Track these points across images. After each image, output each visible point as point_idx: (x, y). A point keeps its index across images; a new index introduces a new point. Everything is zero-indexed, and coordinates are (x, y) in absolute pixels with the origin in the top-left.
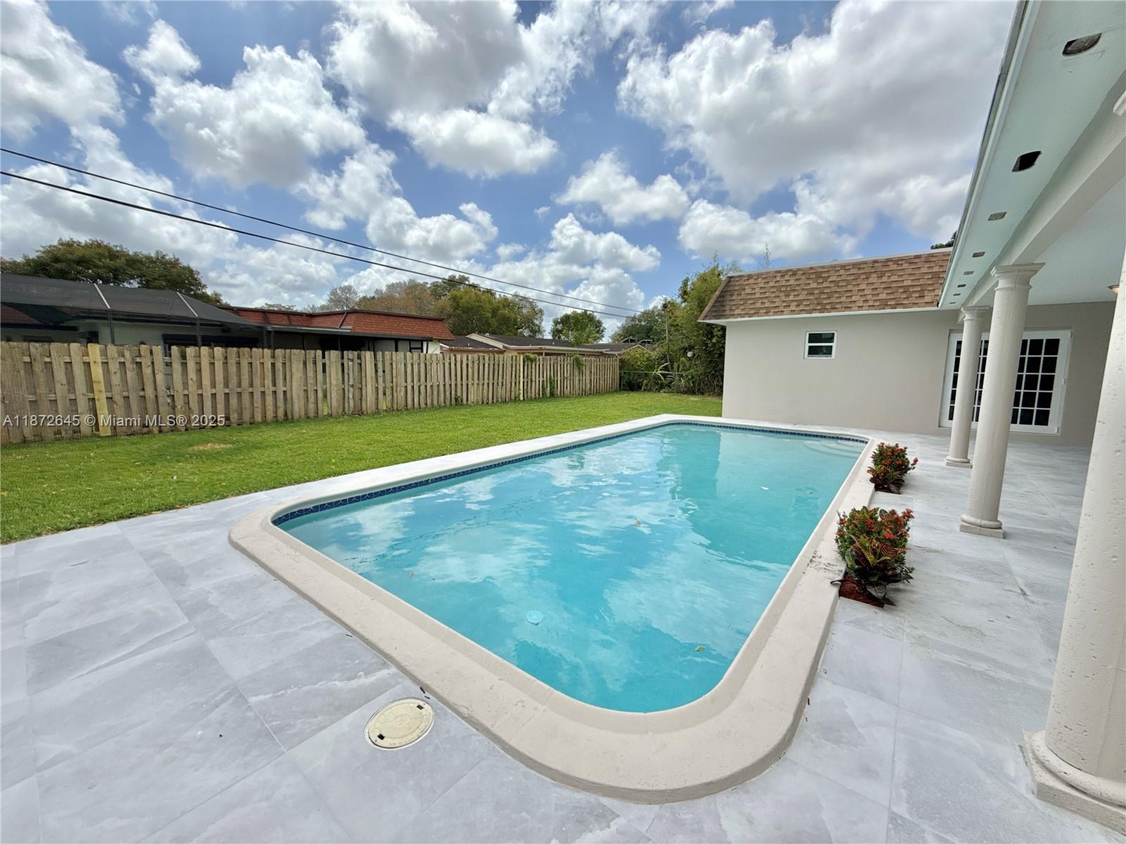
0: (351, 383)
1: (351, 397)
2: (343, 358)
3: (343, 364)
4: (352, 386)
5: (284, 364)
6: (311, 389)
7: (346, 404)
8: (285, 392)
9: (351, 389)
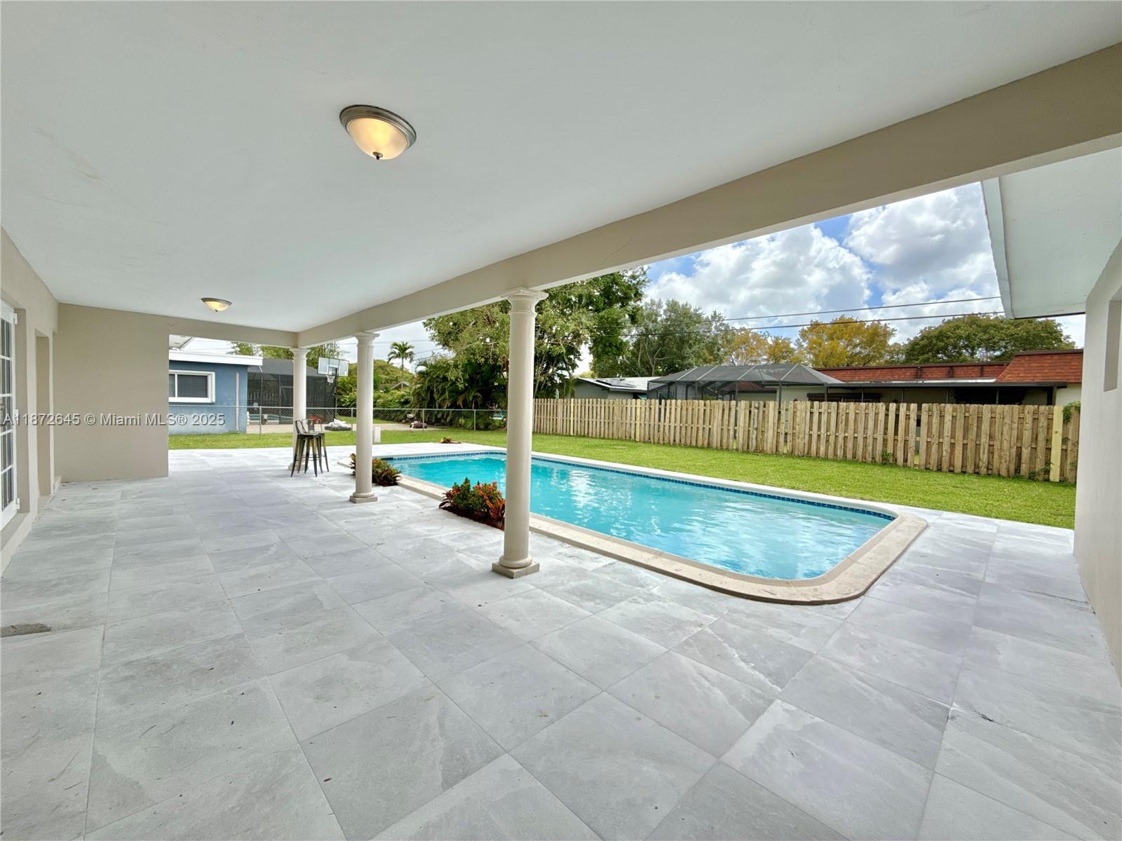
0: (755, 426)
1: (754, 437)
2: (750, 407)
3: (750, 412)
4: (757, 429)
5: (711, 410)
6: (725, 427)
7: (750, 443)
8: (710, 429)
9: (755, 432)
